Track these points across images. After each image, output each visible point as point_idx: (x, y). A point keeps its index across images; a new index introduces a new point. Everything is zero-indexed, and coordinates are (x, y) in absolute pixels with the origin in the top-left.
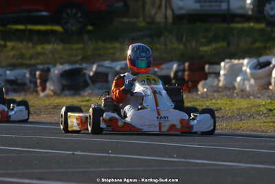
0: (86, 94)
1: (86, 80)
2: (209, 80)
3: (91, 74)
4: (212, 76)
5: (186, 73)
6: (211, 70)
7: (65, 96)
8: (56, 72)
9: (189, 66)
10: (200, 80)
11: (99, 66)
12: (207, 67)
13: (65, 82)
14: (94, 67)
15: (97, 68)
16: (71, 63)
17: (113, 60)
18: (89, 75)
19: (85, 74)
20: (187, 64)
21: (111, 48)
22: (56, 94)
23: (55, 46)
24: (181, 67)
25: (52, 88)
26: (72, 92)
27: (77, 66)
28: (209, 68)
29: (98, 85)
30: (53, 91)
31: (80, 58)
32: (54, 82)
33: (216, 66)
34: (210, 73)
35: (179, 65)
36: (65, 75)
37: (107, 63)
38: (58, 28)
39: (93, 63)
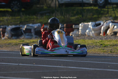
0: (22, 38)
1: (22, 32)
2: (75, 32)
3: (24, 29)
4: (76, 30)
5: (65, 29)
6: (75, 27)
7: (13, 39)
8: (9, 29)
9: (66, 26)
10: (71, 32)
11: (27, 26)
12: (73, 26)
13: (13, 33)
14: (25, 27)
15: (26, 27)
16: (15, 25)
17: (33, 24)
18: (23, 30)
19: (21, 29)
20: (65, 25)
21: (32, 18)
22: (9, 38)
23: (8, 17)
24: (63, 26)
25: (7, 36)
26: (16, 37)
27: (18, 26)
28: (74, 27)
29: (27, 34)
30: (7, 37)
31: (19, 22)
32: (8, 33)
33: (77, 26)
34: (75, 29)
35: (62, 25)
36: (13, 30)
37: (31, 25)
38: (10, 10)
39: (25, 25)
